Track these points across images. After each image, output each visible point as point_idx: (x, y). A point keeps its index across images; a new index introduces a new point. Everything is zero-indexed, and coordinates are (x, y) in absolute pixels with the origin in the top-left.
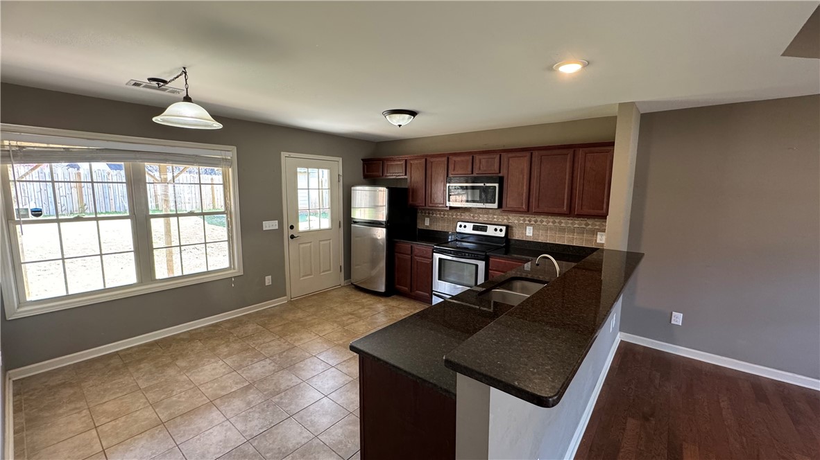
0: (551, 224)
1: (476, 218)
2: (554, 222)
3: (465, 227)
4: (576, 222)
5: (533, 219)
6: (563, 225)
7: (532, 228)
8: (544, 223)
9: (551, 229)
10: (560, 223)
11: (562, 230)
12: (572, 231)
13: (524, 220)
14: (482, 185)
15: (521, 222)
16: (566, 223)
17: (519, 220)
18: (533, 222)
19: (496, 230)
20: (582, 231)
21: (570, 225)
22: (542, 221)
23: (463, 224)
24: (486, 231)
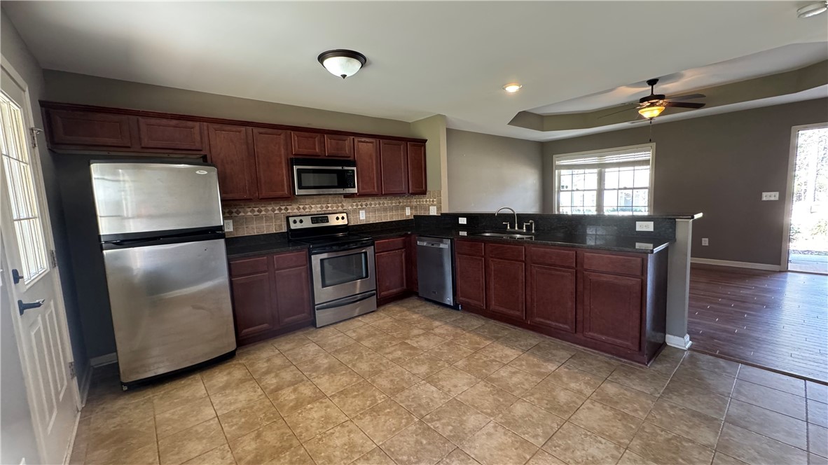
0: (377, 206)
1: (307, 210)
2: (379, 204)
3: (301, 221)
4: (394, 201)
5: (364, 203)
6: (385, 205)
7: (364, 211)
8: (373, 206)
9: (378, 210)
10: (384, 204)
11: (385, 210)
12: (391, 209)
13: (357, 205)
14: (340, 168)
15: (355, 207)
16: (388, 203)
17: (352, 206)
18: (364, 206)
19: (338, 218)
20: (397, 208)
21: (390, 205)
22: (371, 204)
23: (298, 219)
24: (328, 222)
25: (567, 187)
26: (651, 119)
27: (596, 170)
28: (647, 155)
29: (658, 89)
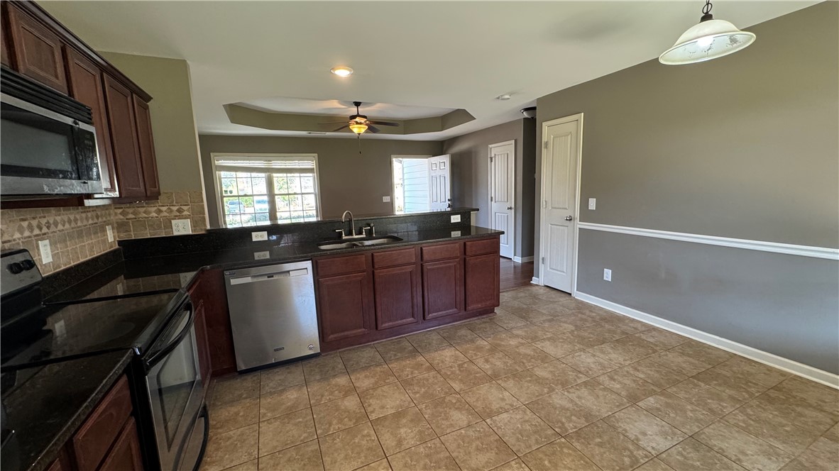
0: (67, 226)
5: (43, 222)
8: (60, 227)
10: (76, 221)
12: (89, 232)
13: (31, 227)
14: (69, 121)
15: (27, 233)
16: (82, 220)
17: (21, 230)
18: (45, 230)
19: (16, 268)
20: (95, 229)
21: (85, 222)
22: (56, 224)
25: (231, 192)
26: (359, 134)
27: (263, 175)
28: (310, 163)
29: (362, 110)
